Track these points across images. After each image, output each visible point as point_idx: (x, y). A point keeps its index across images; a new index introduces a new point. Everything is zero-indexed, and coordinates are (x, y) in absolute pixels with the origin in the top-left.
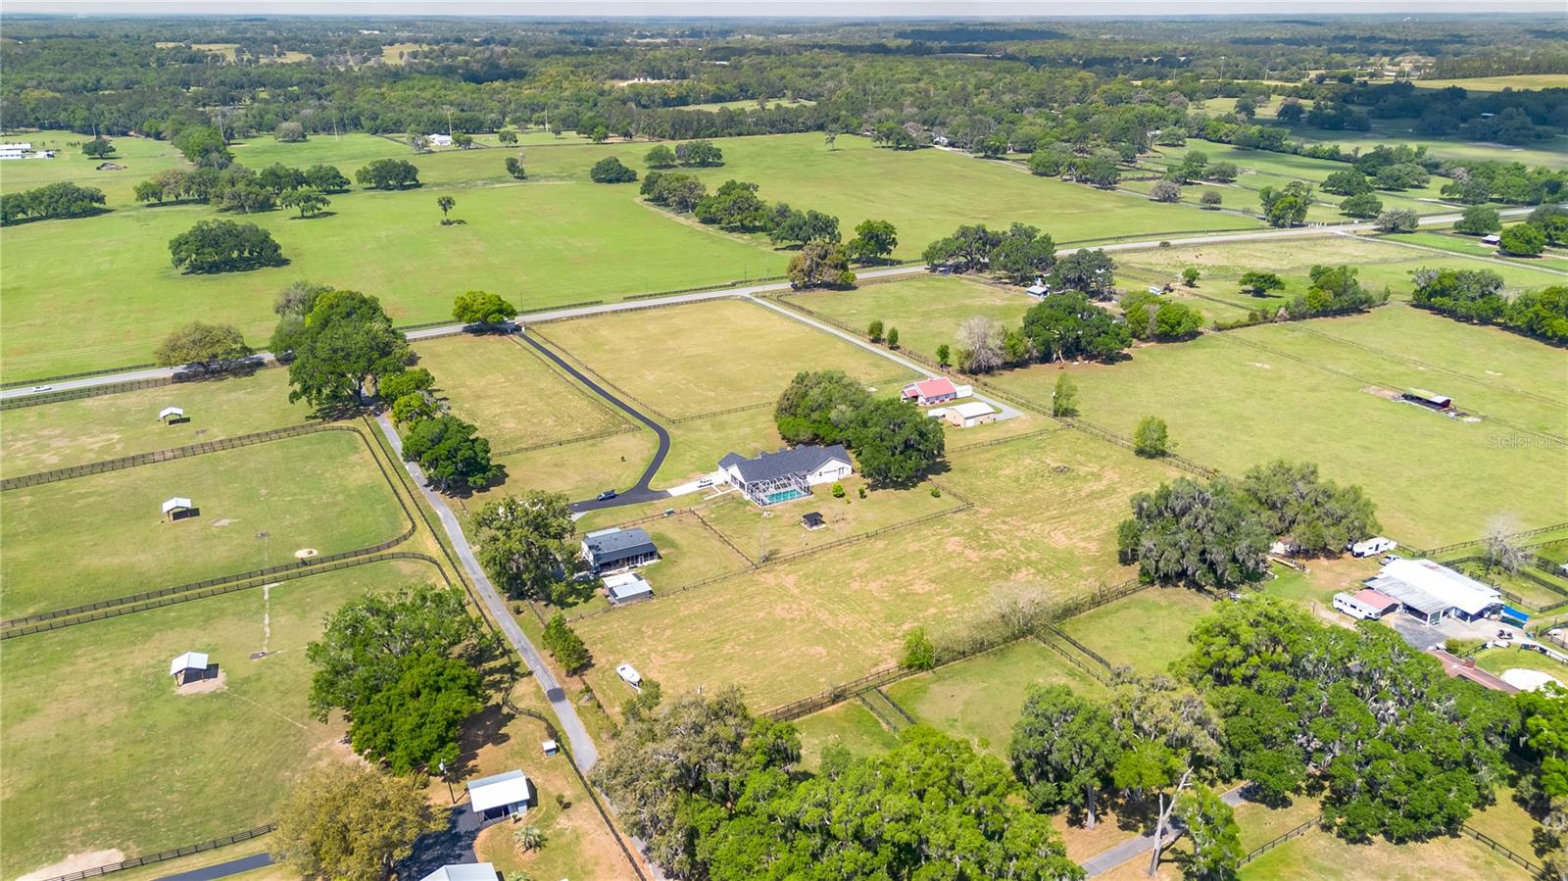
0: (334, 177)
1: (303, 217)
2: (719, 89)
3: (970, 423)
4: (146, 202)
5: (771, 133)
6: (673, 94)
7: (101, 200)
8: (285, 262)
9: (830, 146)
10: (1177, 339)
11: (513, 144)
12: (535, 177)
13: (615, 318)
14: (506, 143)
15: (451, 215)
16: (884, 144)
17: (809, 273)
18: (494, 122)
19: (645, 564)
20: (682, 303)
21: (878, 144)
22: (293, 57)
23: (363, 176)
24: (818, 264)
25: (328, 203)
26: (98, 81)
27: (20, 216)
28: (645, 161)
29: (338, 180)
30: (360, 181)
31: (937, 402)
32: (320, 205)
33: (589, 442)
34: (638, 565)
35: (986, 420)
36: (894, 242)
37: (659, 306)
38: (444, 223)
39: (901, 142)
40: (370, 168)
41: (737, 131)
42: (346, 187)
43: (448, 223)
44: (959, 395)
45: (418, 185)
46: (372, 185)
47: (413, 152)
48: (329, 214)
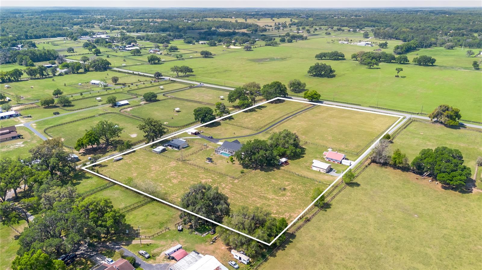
1: (368, 68)
3: (314, 169)
4: (353, 59)
17: (436, 116)
23: (415, 60)
24: (441, 114)
25: (378, 65)
29: (404, 61)
30: (413, 61)
31: (331, 161)
32: (375, 66)
34: (174, 148)
35: (321, 171)
38: (396, 76)
40: (419, 58)
42: (407, 63)
43: (398, 76)
44: (343, 163)
46: (416, 63)
47: (467, 56)
48: (377, 68)
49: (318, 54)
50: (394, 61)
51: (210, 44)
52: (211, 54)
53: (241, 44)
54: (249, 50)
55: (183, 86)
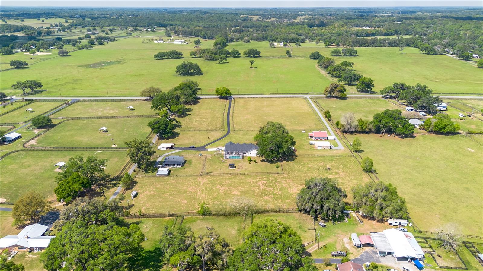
0: (237, 53)
1: (220, 63)
2: (387, 31)
3: (320, 148)
4: (191, 56)
5: (388, 46)
6: (370, 33)
7: (182, 55)
8: (202, 74)
9: (401, 52)
10: (443, 134)
11: (299, 46)
12: (294, 56)
13: (260, 99)
14: (297, 46)
15: (253, 65)
16: (424, 52)
17: (330, 92)
18: (302, 39)
19: (177, 167)
20: (283, 97)
21: (421, 52)
22: (273, 19)
23: (245, 53)
24: (333, 90)
25: (227, 60)
26: (218, 25)
27: (163, 58)
28: (331, 53)
29: (237, 54)
30: (244, 54)
31: (319, 139)
32: (224, 60)
33: (205, 132)
34: (175, 167)
35: (326, 148)
36: (373, 86)
37: (276, 97)
38: (251, 68)
39: (431, 52)
40: (247, 51)
41: (375, 45)
42: (240, 56)
43: (252, 68)
44: (329, 138)
45: (259, 57)
46: (247, 56)
47: (270, 47)
48: (227, 63)
49: (156, 54)
50: (229, 56)
51: (5, 52)
52: (27, 64)
53: (46, 49)
54: (65, 56)
55: (59, 104)
